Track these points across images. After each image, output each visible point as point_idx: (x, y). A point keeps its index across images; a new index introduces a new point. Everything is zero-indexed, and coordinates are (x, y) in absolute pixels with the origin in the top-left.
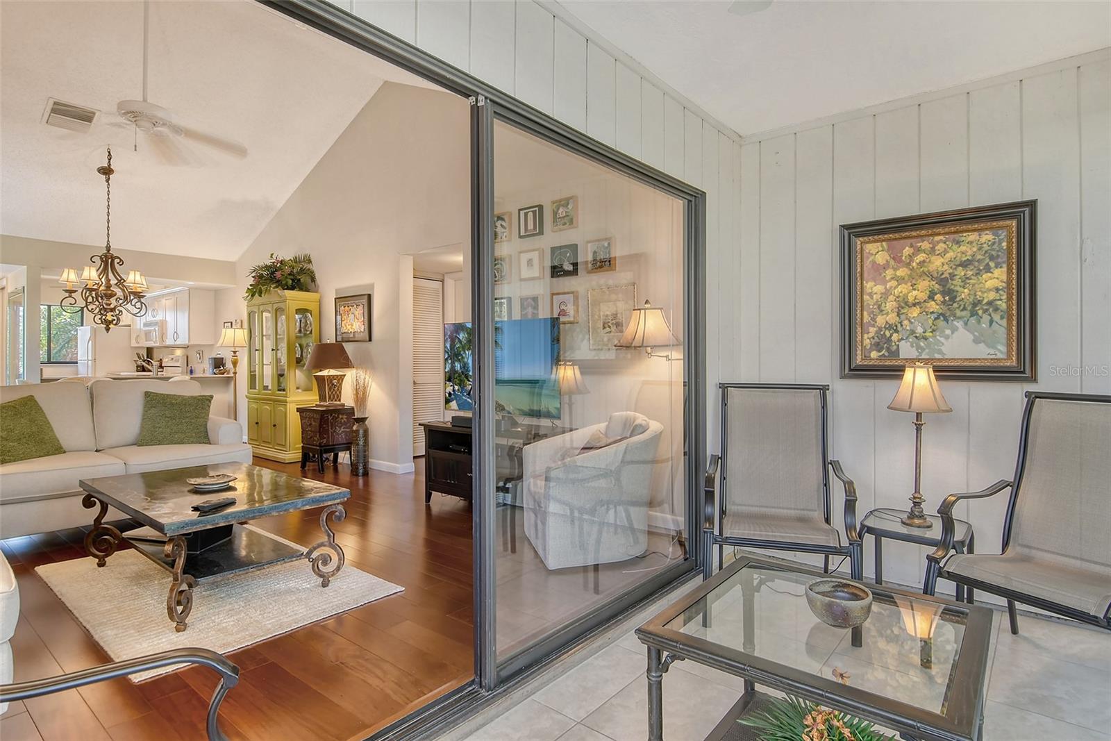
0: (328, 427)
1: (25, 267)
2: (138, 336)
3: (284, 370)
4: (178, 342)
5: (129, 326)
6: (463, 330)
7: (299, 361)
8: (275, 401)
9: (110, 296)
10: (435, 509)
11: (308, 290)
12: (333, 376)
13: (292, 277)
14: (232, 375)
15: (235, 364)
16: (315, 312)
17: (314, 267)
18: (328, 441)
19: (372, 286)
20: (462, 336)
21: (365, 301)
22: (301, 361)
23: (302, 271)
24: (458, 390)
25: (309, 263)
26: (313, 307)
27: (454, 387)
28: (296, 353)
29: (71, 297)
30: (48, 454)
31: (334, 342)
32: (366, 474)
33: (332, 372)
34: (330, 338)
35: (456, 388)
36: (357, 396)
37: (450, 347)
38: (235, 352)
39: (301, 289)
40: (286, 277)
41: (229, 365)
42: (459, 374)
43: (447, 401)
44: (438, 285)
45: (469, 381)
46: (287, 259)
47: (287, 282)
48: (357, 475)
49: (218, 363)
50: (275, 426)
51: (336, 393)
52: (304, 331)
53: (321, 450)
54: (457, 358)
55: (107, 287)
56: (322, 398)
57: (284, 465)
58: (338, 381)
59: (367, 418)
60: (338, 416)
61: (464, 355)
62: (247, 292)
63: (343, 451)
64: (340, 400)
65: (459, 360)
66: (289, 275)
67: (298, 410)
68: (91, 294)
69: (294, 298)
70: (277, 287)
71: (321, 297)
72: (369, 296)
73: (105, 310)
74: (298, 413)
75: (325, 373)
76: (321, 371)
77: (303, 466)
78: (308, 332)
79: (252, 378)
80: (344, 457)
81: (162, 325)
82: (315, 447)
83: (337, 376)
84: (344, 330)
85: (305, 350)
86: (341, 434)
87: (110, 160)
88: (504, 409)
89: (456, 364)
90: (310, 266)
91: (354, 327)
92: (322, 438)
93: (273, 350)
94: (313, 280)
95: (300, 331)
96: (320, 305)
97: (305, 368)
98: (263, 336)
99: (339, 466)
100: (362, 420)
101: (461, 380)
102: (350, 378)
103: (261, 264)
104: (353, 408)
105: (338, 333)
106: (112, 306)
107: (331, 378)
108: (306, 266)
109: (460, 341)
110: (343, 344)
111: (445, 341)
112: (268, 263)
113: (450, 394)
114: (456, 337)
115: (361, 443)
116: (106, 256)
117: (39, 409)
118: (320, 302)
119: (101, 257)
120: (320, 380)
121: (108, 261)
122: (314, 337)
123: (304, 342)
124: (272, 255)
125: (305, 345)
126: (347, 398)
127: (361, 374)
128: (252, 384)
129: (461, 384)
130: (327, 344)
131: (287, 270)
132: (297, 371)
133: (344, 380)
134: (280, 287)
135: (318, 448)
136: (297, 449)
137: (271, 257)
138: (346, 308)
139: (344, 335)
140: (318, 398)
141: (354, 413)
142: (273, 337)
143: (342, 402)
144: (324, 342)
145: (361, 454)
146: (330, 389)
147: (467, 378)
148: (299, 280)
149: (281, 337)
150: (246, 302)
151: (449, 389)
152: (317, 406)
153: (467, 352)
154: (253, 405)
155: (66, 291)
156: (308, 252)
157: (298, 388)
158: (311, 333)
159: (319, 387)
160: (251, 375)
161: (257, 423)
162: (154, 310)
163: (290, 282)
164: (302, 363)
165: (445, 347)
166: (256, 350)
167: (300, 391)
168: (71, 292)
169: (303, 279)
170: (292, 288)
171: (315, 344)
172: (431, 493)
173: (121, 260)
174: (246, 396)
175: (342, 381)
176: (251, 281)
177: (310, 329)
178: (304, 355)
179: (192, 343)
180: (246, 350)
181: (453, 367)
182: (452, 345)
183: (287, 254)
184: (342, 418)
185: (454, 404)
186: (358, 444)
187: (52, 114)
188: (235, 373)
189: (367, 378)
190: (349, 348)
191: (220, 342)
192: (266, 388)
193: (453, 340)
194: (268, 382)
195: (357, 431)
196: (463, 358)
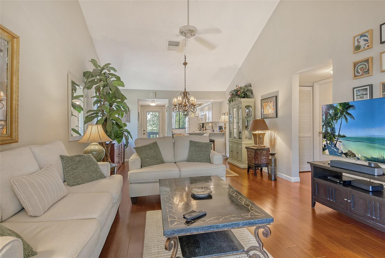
0: (258, 156)
1: (168, 99)
2: (200, 120)
3: (241, 130)
4: (209, 121)
5: (198, 116)
6: (332, 108)
7: (246, 127)
8: (238, 143)
9: (185, 106)
10: (318, 212)
11: (250, 98)
12: (260, 134)
13: (244, 93)
14: (224, 132)
15: (225, 128)
16: (253, 107)
17: (252, 88)
18: (258, 162)
19: (278, 92)
20: (331, 112)
21: (274, 99)
22: (247, 127)
23: (248, 90)
24: (329, 143)
25: (250, 87)
26: (252, 104)
27: (327, 142)
28: (245, 124)
29: (175, 107)
30: (159, 164)
31: (261, 119)
32: (275, 180)
33: (260, 132)
34: (259, 117)
35: (328, 142)
36: (271, 144)
37: (325, 118)
38: (225, 124)
39: (247, 98)
40: (242, 93)
41: (224, 129)
42: (330, 135)
43: (324, 150)
44: (310, 89)
45: (335, 138)
46: (242, 86)
47: (242, 95)
48: (271, 180)
49: (221, 128)
50: (238, 153)
51: (261, 141)
52: (248, 115)
53: (255, 166)
54: (329, 125)
55: (185, 103)
56: (256, 143)
57: (241, 169)
58: (262, 136)
59: (275, 154)
60: (262, 151)
61: (332, 123)
62: (228, 101)
63: (265, 167)
64: (263, 144)
65: (330, 126)
66: (243, 92)
67: (246, 148)
68: (180, 106)
69: (245, 101)
70: (238, 98)
71: (255, 100)
72: (276, 97)
73: (184, 111)
74: (246, 149)
75: (257, 132)
76: (255, 131)
77: (248, 171)
78: (250, 115)
79: (230, 133)
80: (265, 169)
81: (205, 115)
82: (253, 165)
83: (262, 134)
84: (265, 113)
85: (249, 123)
86: (263, 159)
87: (185, 59)
88: (355, 156)
89: (328, 128)
90: (251, 88)
91: (269, 112)
92: (255, 161)
93: (237, 123)
94: (252, 93)
95: (247, 115)
96: (255, 103)
97: (249, 130)
98: (234, 117)
99: (263, 172)
100: (273, 155)
101: (331, 138)
102: (268, 134)
103: (233, 90)
104: (269, 148)
105: (262, 115)
106: (186, 109)
107: (259, 135)
108: (249, 88)
109: (330, 115)
110: (264, 119)
111: (323, 115)
112: (235, 89)
113: (325, 146)
114: (328, 112)
115: (273, 165)
116: (184, 93)
117: (157, 147)
118: (255, 102)
119: (183, 93)
120: (255, 135)
121: (185, 94)
122: (252, 117)
123: (249, 119)
124: (237, 85)
125: (249, 121)
126: (266, 143)
127: (273, 133)
128: (230, 137)
129: (331, 140)
130: (258, 120)
131: (242, 90)
132: (246, 131)
133: (265, 135)
134: (239, 98)
135: (254, 165)
136: (246, 163)
137: (237, 86)
138: (266, 103)
139: (265, 116)
140: (254, 142)
141: (269, 150)
142: (237, 118)
143: (264, 145)
144: (256, 119)
145: (273, 170)
146: (259, 139)
147: (334, 137)
148: (247, 94)
149: (240, 118)
150: (228, 105)
151: (325, 143)
152: (253, 146)
153: (334, 121)
154: (231, 144)
155: (174, 105)
156: (250, 82)
157: (246, 138)
158: (251, 115)
159: (254, 138)
160: (230, 132)
161: (232, 151)
162: (203, 111)
163: (243, 95)
164: (248, 128)
165: (323, 119)
166: (231, 123)
167: (247, 139)
168: (175, 105)
169: (248, 93)
170: (244, 97)
171: (253, 120)
172: (316, 202)
173: (189, 93)
174: (228, 140)
175: (264, 136)
176: (230, 96)
177: (251, 114)
178: (249, 124)
179: (213, 121)
180: (228, 123)
181: (326, 130)
182: (326, 117)
183: (242, 85)
184: (264, 153)
185: (327, 151)
186: (272, 166)
187: (169, 46)
188: (225, 132)
189: (276, 135)
190: (267, 121)
191: (220, 120)
192: (235, 138)
193: (327, 114)
194: (235, 135)
195: (271, 160)
196: (332, 125)
